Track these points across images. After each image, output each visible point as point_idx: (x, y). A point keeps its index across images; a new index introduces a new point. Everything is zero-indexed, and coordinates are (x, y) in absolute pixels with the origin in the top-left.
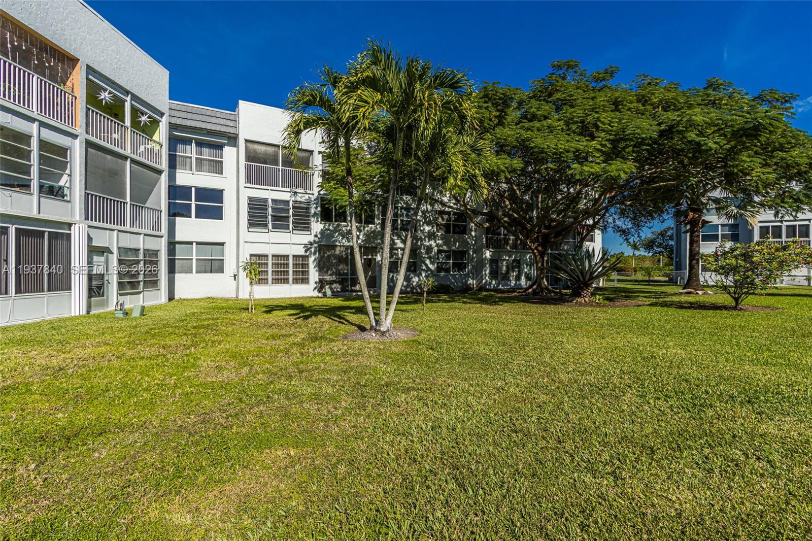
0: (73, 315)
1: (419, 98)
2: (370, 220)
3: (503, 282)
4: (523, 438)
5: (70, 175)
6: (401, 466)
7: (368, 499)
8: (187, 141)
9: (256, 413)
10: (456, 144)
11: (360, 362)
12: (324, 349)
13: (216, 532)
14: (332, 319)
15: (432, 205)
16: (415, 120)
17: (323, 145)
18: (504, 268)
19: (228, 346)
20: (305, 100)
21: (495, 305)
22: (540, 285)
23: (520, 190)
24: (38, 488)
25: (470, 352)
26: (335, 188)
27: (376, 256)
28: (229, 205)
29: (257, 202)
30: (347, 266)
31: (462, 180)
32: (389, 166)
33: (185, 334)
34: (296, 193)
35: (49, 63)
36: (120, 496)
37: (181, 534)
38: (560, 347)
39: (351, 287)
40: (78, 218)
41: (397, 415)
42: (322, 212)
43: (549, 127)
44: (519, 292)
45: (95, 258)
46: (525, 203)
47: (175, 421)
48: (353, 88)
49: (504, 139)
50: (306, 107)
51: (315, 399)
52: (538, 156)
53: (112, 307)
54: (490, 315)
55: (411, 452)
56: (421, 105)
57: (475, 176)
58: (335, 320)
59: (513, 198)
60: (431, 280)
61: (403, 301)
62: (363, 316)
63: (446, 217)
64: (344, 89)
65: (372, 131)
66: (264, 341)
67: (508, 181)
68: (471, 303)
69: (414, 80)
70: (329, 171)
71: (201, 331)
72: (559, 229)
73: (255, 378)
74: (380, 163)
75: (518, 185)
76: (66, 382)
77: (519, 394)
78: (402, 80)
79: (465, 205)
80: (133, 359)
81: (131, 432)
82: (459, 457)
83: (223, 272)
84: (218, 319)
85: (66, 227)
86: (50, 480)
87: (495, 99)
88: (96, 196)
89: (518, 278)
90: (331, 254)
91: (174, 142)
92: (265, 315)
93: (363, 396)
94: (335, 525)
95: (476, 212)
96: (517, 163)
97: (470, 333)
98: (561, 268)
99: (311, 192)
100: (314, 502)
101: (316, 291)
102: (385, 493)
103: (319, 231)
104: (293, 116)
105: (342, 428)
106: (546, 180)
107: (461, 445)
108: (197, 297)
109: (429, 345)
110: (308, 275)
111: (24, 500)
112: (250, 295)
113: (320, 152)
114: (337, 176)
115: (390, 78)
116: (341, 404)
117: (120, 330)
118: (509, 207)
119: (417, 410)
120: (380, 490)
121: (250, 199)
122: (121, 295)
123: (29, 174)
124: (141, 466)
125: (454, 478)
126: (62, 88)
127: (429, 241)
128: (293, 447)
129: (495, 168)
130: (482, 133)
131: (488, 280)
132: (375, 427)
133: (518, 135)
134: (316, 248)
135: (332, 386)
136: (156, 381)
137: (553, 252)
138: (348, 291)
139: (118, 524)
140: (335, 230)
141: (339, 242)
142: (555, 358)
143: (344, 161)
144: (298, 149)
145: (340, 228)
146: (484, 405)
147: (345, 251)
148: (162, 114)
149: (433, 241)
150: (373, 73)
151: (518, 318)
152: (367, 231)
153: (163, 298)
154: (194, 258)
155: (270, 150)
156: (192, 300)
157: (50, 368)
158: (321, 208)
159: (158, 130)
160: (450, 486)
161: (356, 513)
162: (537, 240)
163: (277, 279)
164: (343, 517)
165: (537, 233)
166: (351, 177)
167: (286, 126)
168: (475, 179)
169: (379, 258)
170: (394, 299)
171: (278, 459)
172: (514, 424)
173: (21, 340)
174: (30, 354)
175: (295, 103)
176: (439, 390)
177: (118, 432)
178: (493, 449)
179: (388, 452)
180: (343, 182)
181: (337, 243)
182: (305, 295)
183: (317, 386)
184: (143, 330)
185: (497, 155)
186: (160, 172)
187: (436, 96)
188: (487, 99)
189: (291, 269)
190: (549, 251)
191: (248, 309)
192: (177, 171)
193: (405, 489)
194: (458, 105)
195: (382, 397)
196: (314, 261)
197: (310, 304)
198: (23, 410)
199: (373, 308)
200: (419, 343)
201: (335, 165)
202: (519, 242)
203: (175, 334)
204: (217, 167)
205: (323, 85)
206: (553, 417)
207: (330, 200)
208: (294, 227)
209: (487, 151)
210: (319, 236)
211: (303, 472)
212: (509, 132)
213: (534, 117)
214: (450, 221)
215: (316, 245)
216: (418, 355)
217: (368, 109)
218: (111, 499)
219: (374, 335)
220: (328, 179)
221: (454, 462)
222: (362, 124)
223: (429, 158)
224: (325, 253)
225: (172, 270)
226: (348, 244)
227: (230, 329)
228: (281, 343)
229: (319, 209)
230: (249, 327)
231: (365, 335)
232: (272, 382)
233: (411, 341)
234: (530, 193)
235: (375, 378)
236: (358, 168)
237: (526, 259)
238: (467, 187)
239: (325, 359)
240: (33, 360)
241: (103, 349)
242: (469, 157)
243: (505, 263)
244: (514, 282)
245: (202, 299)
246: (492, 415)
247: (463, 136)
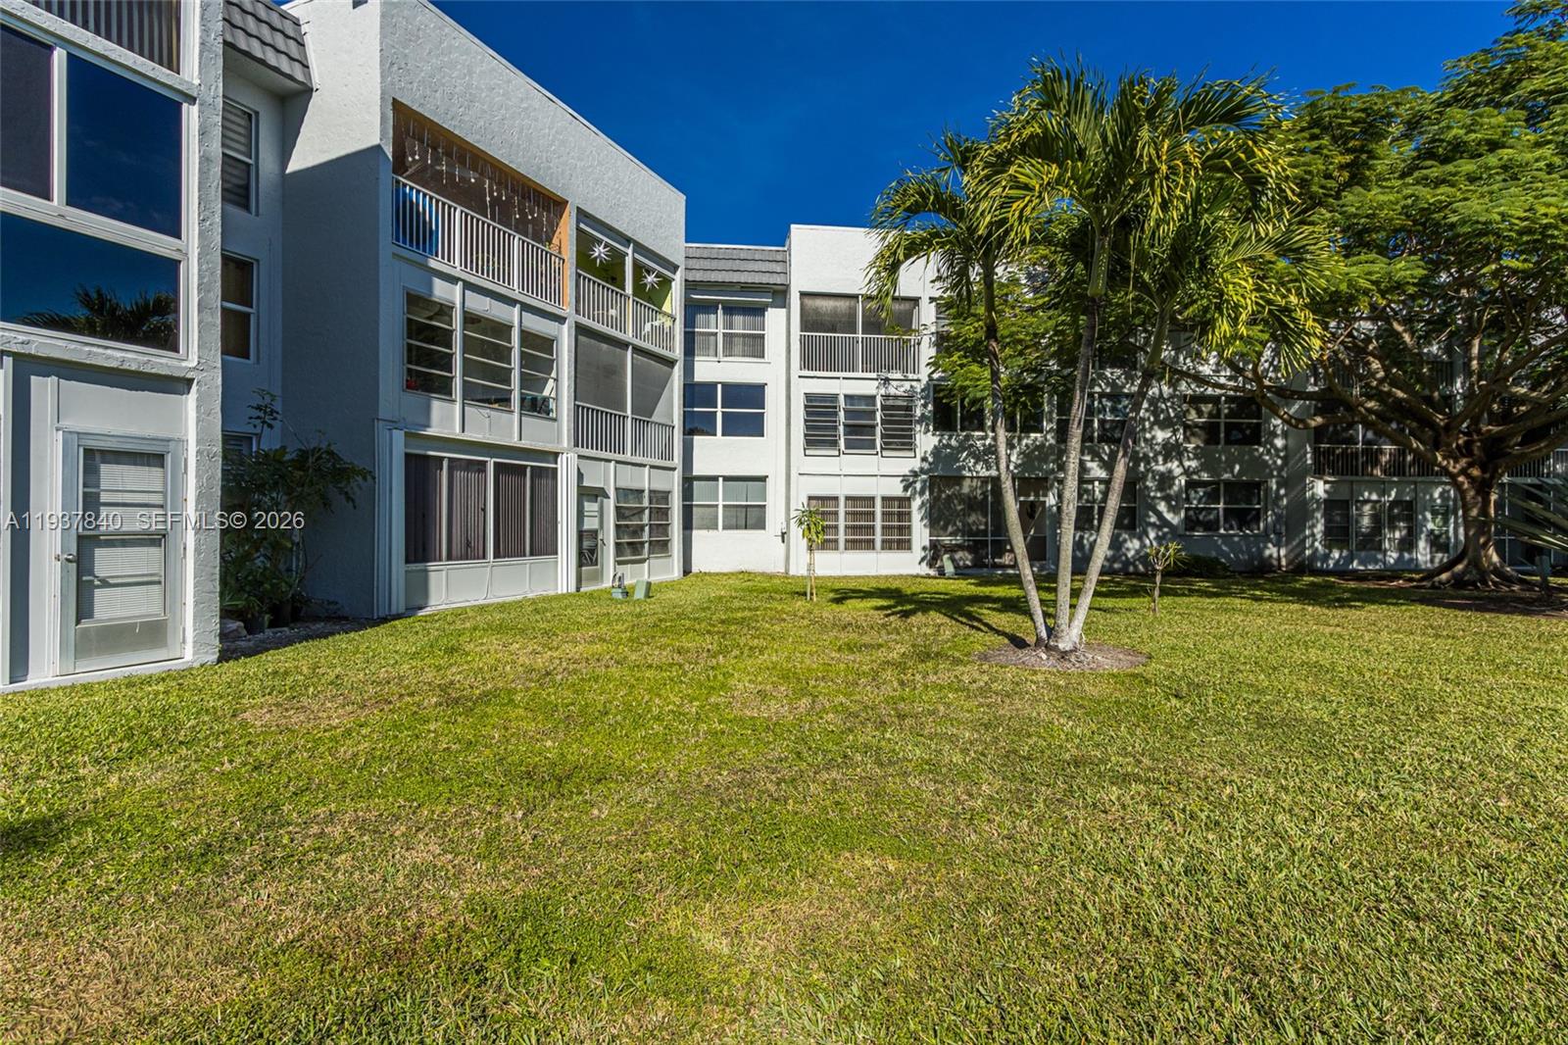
0: (560, 592)
1: (1146, 159)
2: (1032, 424)
3: (1363, 554)
4: (1436, 936)
5: (556, 380)
6: (1116, 939)
7: (1044, 989)
8: (710, 308)
9: (825, 783)
10: (1236, 245)
11: (1017, 710)
12: (944, 677)
13: (767, 979)
14: (957, 620)
15: (1173, 384)
16: (1136, 206)
17: (938, 284)
18: (1366, 521)
19: (774, 659)
20: (908, 204)
21: (1342, 607)
22: (1475, 563)
23: (1413, 333)
24: (527, 847)
25: (1277, 712)
26: (962, 366)
27: (1046, 495)
28: (773, 411)
29: (821, 401)
30: (986, 516)
31: (1252, 322)
32: (1075, 313)
33: (709, 632)
34: (887, 380)
35: (532, 215)
36: (628, 884)
37: (715, 968)
38: (1548, 724)
39: (993, 558)
40: (565, 445)
41: (1101, 829)
42: (935, 412)
43: (1505, 168)
44: (1411, 580)
45: (586, 504)
46: (1428, 363)
47: (699, 776)
48: (1001, 163)
49: (1367, 216)
50: (909, 217)
51: (930, 771)
52: (1470, 245)
53: (607, 583)
54: (1328, 630)
55: (1138, 914)
56: (1153, 171)
57: (1287, 310)
58: (962, 623)
59: (1391, 350)
60: (1173, 546)
61: (1104, 589)
62: (1020, 618)
63: (1206, 408)
64: (983, 170)
65: (1040, 244)
66: (833, 654)
67: (1376, 314)
68: (1274, 601)
69: (1136, 123)
70: (949, 332)
71: (733, 628)
72: (1538, 422)
73: (821, 718)
74: (1055, 306)
75: (1408, 321)
76: (555, 694)
77: (1422, 828)
78: (1108, 128)
79: (1258, 378)
80: (638, 666)
81: (640, 785)
82: (1258, 948)
83: (764, 528)
84: (757, 609)
85: (551, 458)
86: (540, 839)
87: (1340, 125)
88: (588, 409)
89: (1408, 544)
90: (954, 494)
91: (693, 310)
92: (834, 606)
93: (1025, 778)
94: (979, 1024)
95: (1286, 394)
96: (1407, 268)
97: (1275, 669)
98: (1547, 520)
99: (915, 377)
100: (935, 969)
101: (924, 564)
102: (1081, 986)
103: (930, 448)
104: (884, 238)
105: (985, 835)
106: (1495, 301)
107: (1260, 922)
108: (725, 570)
109: (1170, 688)
110: (910, 534)
111: (512, 862)
112: (809, 570)
113: (932, 299)
114: (965, 341)
115: (1079, 129)
116: (980, 788)
117: (620, 619)
118: (1381, 374)
119: (1148, 825)
120: (1070, 977)
121: (809, 397)
122: (620, 563)
123: (508, 382)
124: (655, 842)
125: (1245, 992)
126: (547, 249)
127: (1165, 462)
128: (892, 855)
129: (1343, 287)
130: (1304, 211)
131: (1320, 548)
132: (1053, 846)
133: (1409, 201)
134: (924, 481)
135: (962, 751)
136: (671, 707)
137: (1519, 480)
138: (986, 566)
139: (627, 929)
140: (962, 447)
141: (970, 470)
142: (1534, 751)
143: (981, 310)
144: (895, 299)
145: (971, 442)
146: (1320, 838)
147: (981, 487)
148: (675, 268)
149: (1176, 463)
150: (1044, 127)
151: (1412, 643)
152: (1027, 445)
153: (676, 572)
154: (721, 503)
155: (842, 305)
156: (717, 574)
157: (534, 670)
158: (935, 406)
159: (669, 297)
160: (1237, 1008)
161: (1020, 1012)
162: (1466, 450)
163: (854, 541)
164: (994, 1013)
165: (1465, 434)
166: (996, 340)
167: (871, 257)
168: (1289, 316)
169: (1051, 500)
170: (1088, 585)
171: (867, 872)
172: (1409, 899)
173: (501, 625)
174: (512, 648)
175: (890, 212)
176: (1199, 788)
177: (622, 782)
178: (1352, 946)
179: (1083, 903)
180: (977, 352)
181: (966, 473)
182: (904, 572)
183: (933, 746)
184: (651, 620)
185: (1346, 256)
186: (671, 363)
187: (1187, 147)
188: (1316, 131)
189: (878, 523)
190: (1505, 479)
191: (805, 594)
192: (696, 358)
193: (1126, 990)
194: (1243, 156)
195: (1066, 786)
196: (920, 508)
197: (914, 589)
198: (506, 729)
199: (1042, 602)
200: (1148, 682)
201: (961, 320)
202: (1409, 458)
203: (695, 630)
204: (755, 347)
205: (941, 170)
206: (1533, 901)
207: (951, 390)
208: (885, 443)
209: (1322, 249)
210: (930, 459)
211: (913, 908)
212: (1382, 198)
213: (1457, 149)
214: (1218, 415)
215: (924, 477)
216: (1146, 708)
217: (1031, 201)
218: (616, 887)
219: (1044, 656)
220: (947, 349)
221: (1243, 955)
222: (1016, 234)
223: (1168, 284)
224: (941, 491)
225: (687, 525)
226: (987, 474)
227: (777, 628)
228: (864, 661)
229: (930, 407)
230: (808, 626)
231: (1026, 655)
232: (851, 730)
233: (1127, 675)
234: (1443, 337)
235: (1049, 745)
236: (1009, 321)
237: (1432, 500)
238: (1266, 336)
239: (946, 696)
240: (515, 657)
241: (598, 647)
242: (1271, 269)
243: (1367, 508)
244: (1395, 555)
245: (732, 574)
246: (1343, 866)
247: (1255, 222)
